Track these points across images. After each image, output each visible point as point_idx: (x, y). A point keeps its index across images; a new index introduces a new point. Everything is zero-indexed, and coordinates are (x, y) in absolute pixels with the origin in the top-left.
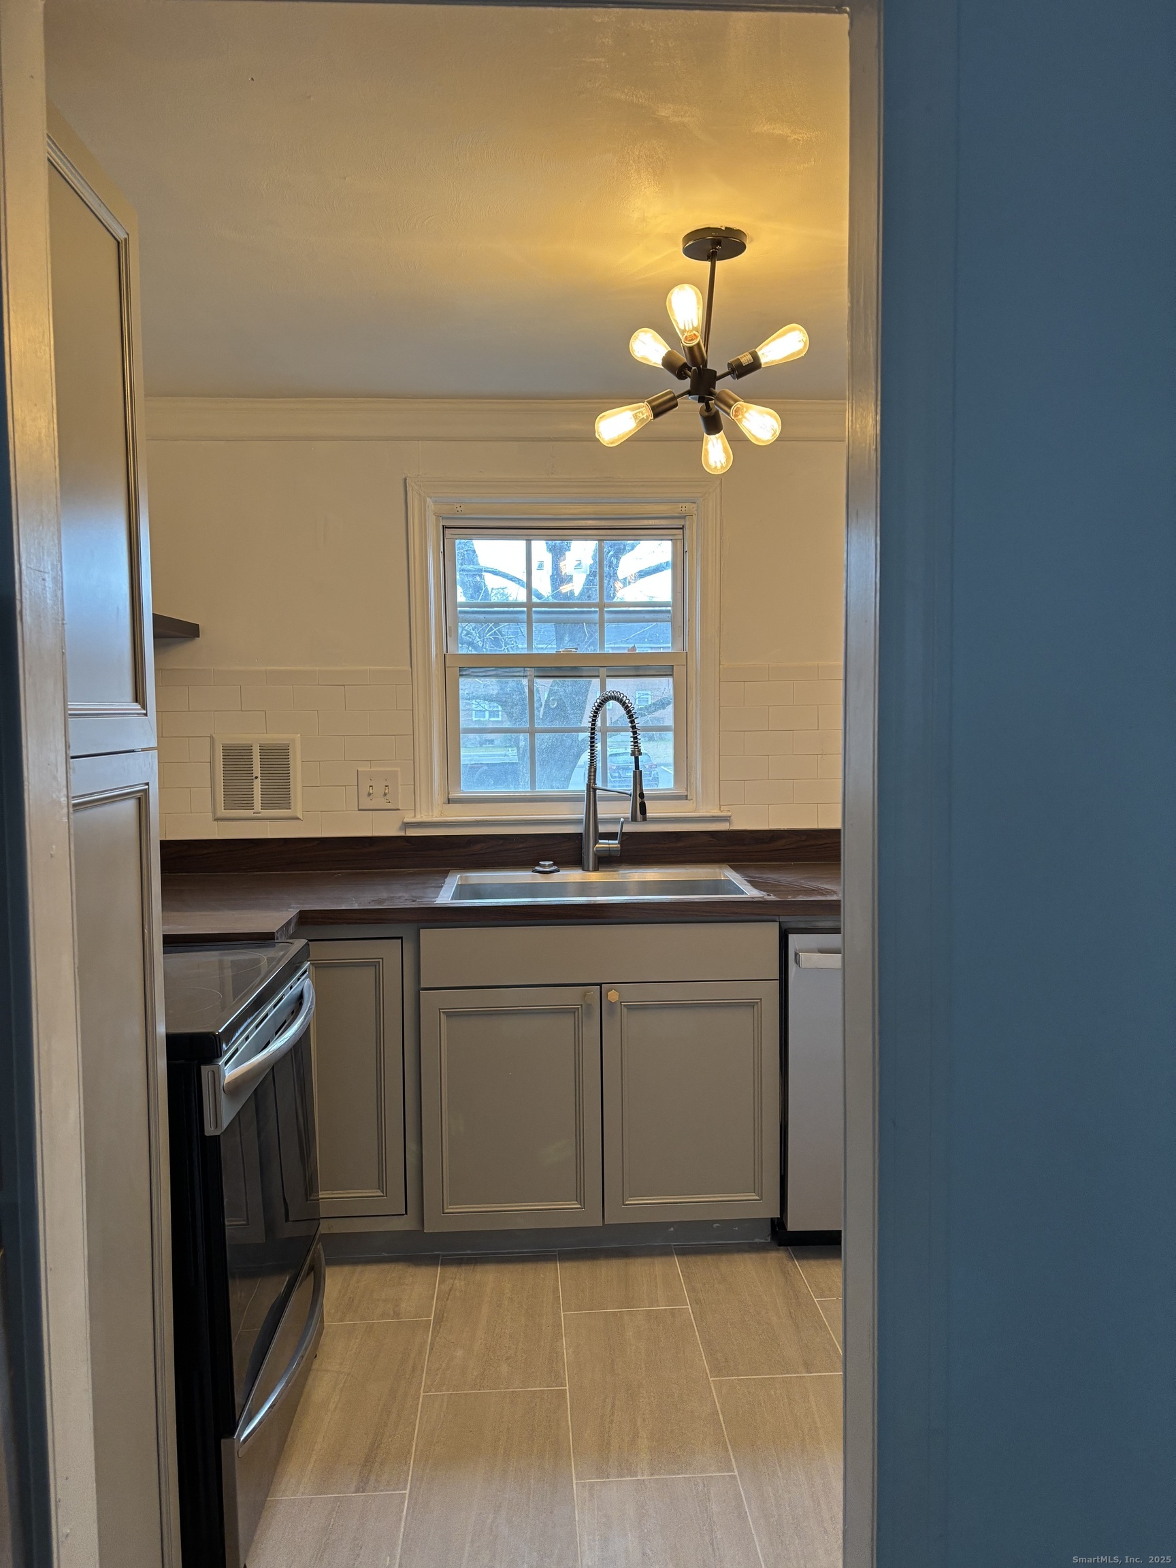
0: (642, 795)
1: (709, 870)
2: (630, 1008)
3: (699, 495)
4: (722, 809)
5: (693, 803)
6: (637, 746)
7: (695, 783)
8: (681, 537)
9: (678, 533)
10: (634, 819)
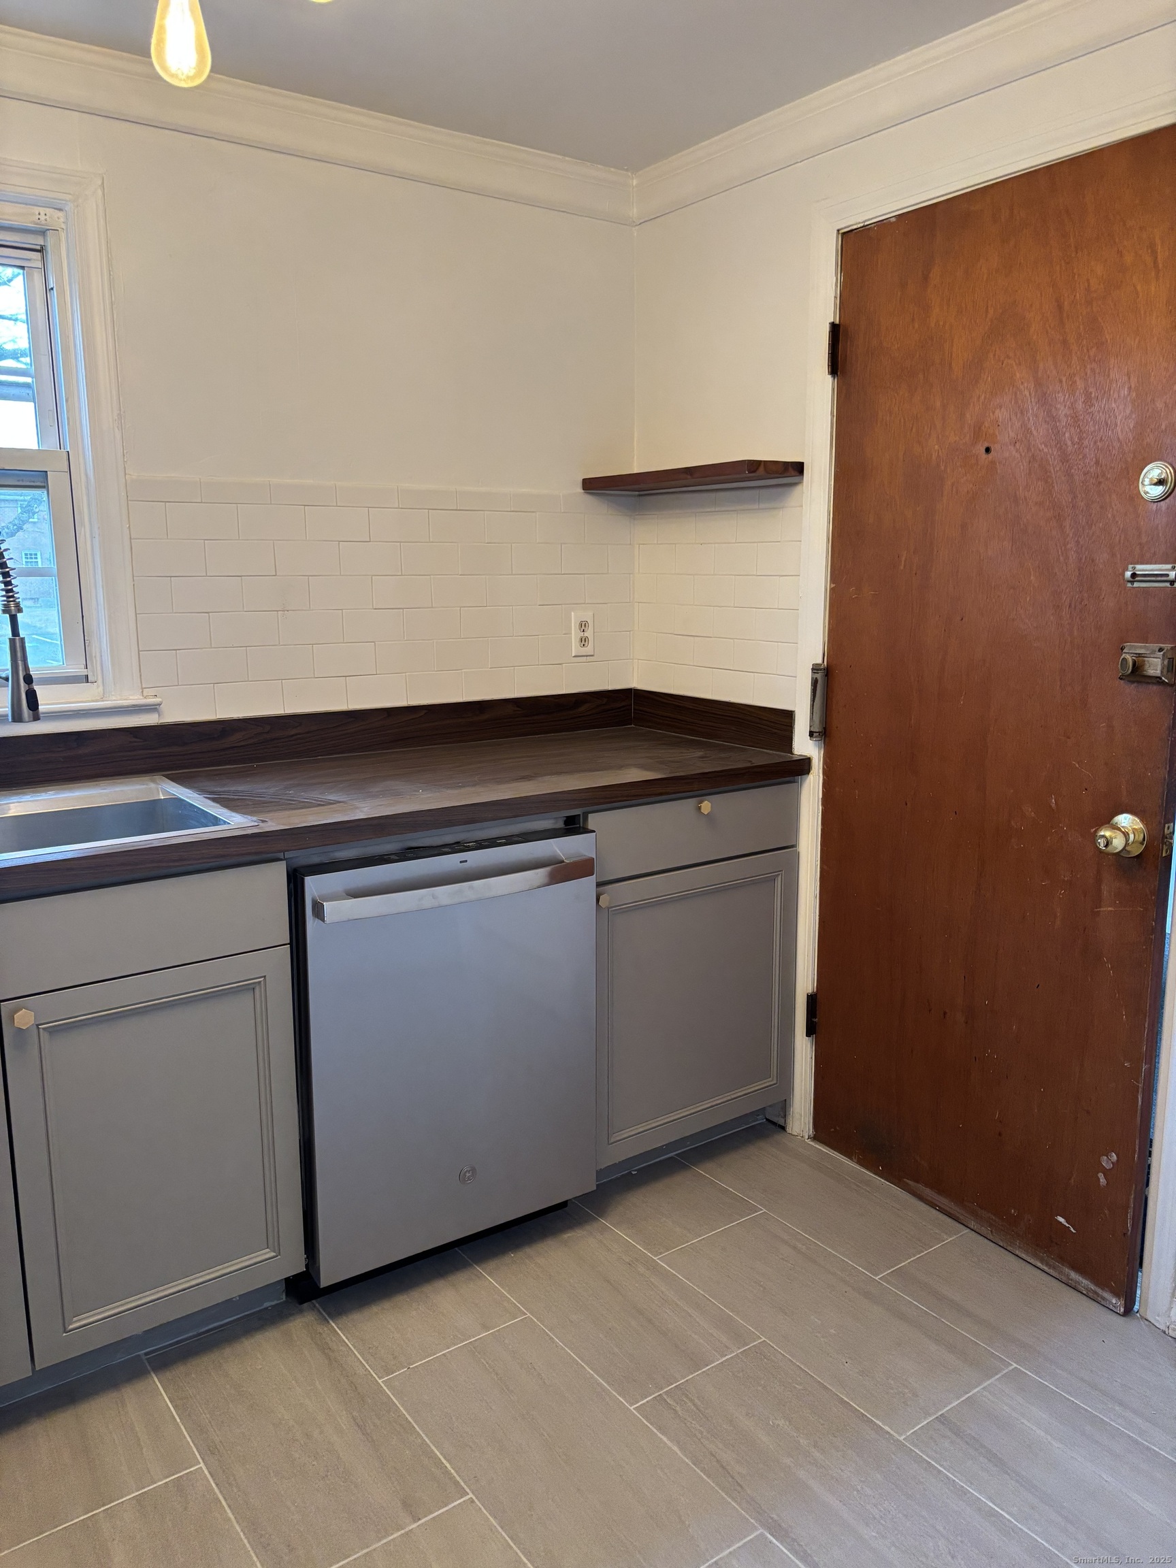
0: (29, 679)
1: (138, 787)
2: (53, 1031)
3: (68, 197)
4: (145, 694)
5: (98, 687)
6: (13, 597)
7: (98, 655)
8: (39, 265)
9: (35, 258)
10: (17, 717)
